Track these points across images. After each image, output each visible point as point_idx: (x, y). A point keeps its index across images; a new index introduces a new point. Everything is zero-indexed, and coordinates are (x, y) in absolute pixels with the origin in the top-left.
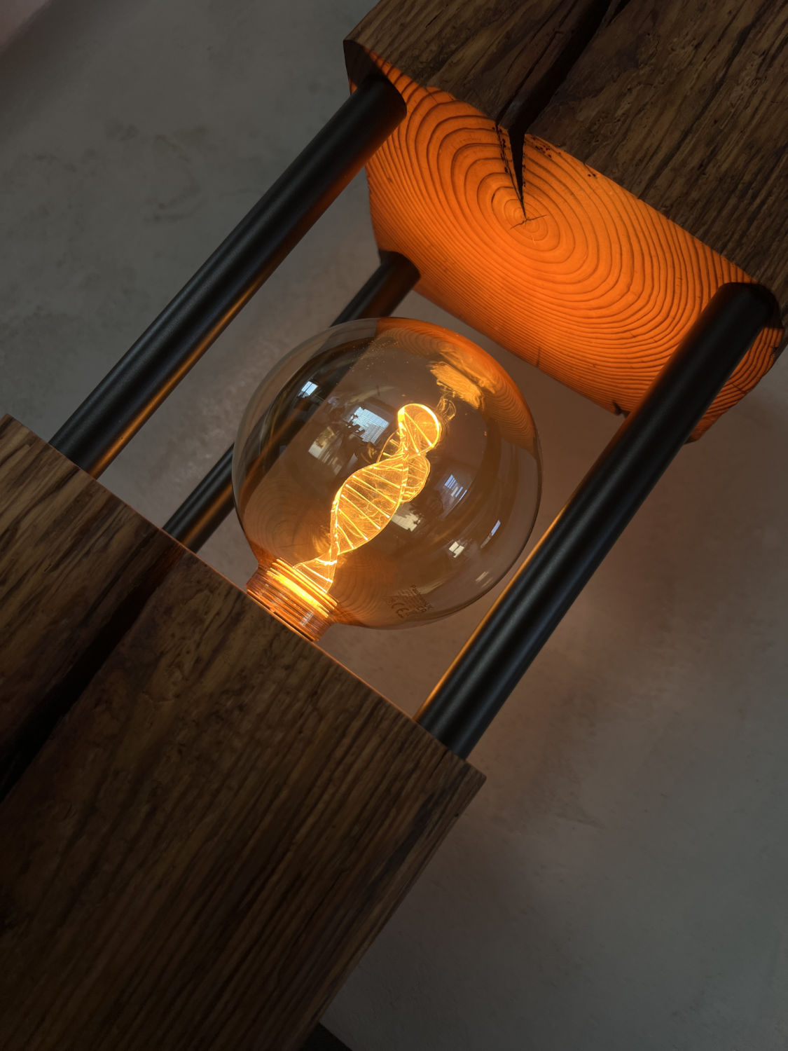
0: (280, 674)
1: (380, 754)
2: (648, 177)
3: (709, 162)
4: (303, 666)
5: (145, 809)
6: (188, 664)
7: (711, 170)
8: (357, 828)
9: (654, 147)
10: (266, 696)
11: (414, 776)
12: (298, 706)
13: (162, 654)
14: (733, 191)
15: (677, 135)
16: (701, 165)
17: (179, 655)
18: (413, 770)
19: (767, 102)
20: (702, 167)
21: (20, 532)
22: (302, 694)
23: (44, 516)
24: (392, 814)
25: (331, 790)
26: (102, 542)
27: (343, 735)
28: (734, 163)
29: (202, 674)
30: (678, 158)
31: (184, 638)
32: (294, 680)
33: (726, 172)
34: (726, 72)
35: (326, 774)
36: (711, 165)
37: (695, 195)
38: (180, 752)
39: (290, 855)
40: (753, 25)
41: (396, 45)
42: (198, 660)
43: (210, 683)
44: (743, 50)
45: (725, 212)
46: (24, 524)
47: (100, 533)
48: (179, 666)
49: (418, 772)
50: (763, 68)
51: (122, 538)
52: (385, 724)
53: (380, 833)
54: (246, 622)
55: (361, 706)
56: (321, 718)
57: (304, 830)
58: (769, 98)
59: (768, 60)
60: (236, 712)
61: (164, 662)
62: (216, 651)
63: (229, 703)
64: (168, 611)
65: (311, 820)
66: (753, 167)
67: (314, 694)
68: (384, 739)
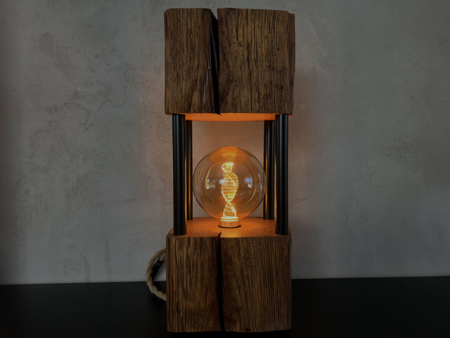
0: (252, 245)
1: (276, 244)
2: (250, 107)
3: (259, 95)
4: (254, 241)
5: (247, 280)
6: (237, 255)
7: (261, 97)
8: (281, 258)
9: (247, 99)
10: (252, 250)
11: (284, 244)
12: (258, 248)
13: (231, 256)
14: (268, 98)
15: (250, 93)
16: (258, 97)
17: (234, 254)
18: (283, 243)
19: (262, 72)
20: (259, 97)
21: (189, 256)
22: (258, 245)
23: (191, 250)
24: (284, 251)
25: (273, 256)
26: (205, 247)
27: (268, 246)
28: (264, 92)
29: (240, 255)
30: (253, 98)
31: (233, 251)
32: (255, 244)
33: (264, 95)
34: (250, 70)
35: (270, 254)
36: (260, 96)
37: (261, 105)
38: (246, 268)
39: (273, 269)
40: (248, 54)
41: (178, 108)
42: (238, 253)
43: (242, 255)
44: (250, 62)
45: (269, 104)
46: (189, 253)
47: (203, 245)
48: (235, 256)
49: (284, 243)
50: (256, 64)
51: (208, 244)
52: (274, 240)
53: (284, 256)
54: (241, 241)
55: (268, 240)
56: (263, 247)
57: (273, 264)
58: (262, 71)
59: (256, 61)
60: (250, 256)
61: (232, 258)
62: (239, 250)
63: (248, 255)
64: (227, 249)
65: (273, 262)
66: (268, 90)
67: (259, 244)
68: (275, 242)
